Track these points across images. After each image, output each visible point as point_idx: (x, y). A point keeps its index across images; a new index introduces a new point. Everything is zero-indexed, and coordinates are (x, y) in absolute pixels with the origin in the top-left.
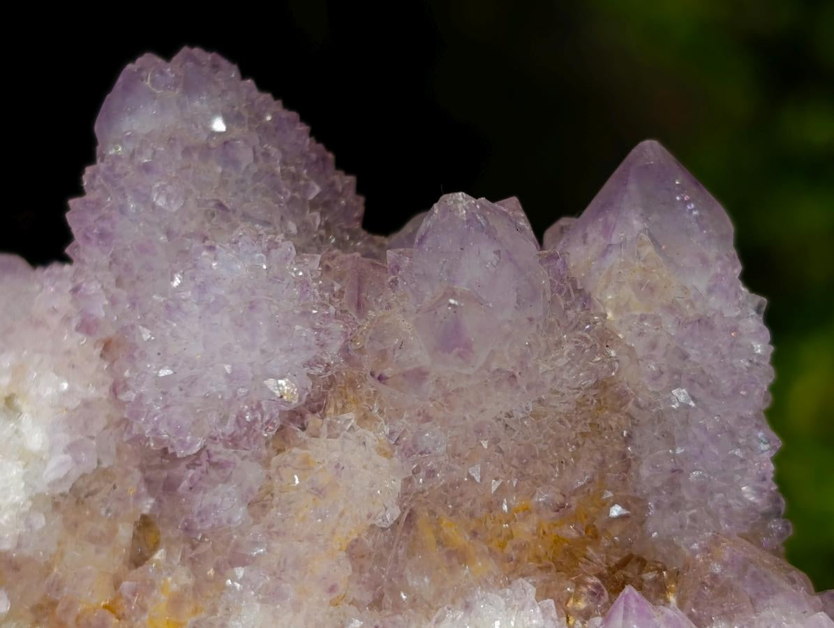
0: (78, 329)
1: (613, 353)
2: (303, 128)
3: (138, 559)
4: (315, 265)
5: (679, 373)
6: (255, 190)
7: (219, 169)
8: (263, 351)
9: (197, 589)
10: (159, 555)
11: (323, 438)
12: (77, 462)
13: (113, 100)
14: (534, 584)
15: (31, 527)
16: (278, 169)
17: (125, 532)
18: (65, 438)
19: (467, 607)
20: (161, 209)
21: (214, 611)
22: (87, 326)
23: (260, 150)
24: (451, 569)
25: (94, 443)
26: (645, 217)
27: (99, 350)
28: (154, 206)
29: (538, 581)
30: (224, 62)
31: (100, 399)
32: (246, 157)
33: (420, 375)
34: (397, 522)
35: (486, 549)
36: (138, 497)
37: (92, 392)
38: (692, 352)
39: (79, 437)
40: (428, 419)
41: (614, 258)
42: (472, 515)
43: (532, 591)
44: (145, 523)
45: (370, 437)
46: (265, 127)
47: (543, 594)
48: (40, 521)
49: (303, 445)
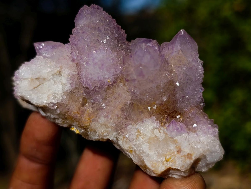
0: (72, 61)
1: (172, 75)
3: (83, 105)
4: (116, 54)
7: (98, 32)
9: (94, 113)
10: (87, 105)
11: (117, 88)
12: (72, 86)
13: (78, 16)
14: (155, 117)
15: (63, 98)
17: (81, 99)
18: (70, 82)
20: (86, 41)
21: (96, 117)
22: (73, 60)
23: (106, 28)
24: (140, 115)
25: (75, 83)
26: (180, 46)
27: (75, 65)
29: (156, 117)
30: (100, 7)
31: (76, 74)
32: (103, 30)
33: (134, 80)
34: (130, 104)
35: (147, 111)
36: (83, 93)
37: (74, 73)
38: (188, 74)
39: (72, 82)
43: (155, 119)
44: (84, 98)
45: (125, 88)
46: (107, 23)
47: (157, 119)
48: (65, 97)
49: (113, 89)
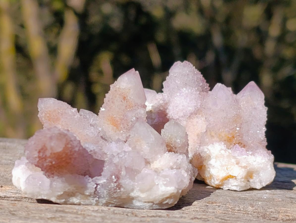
2: (202, 76)
5: (250, 115)
6: (191, 82)
7: (186, 78)
8: (188, 103)
11: (196, 118)
16: (196, 80)
19: (213, 144)
20: (177, 83)
23: (193, 76)
24: (211, 138)
28: (176, 82)
30: (191, 64)
32: (191, 77)
33: (210, 109)
34: (205, 132)
35: (217, 136)
38: (253, 113)
40: (211, 116)
41: (243, 98)
42: (216, 131)
43: (223, 143)
45: (202, 119)
46: (195, 74)
49: (192, 119)
